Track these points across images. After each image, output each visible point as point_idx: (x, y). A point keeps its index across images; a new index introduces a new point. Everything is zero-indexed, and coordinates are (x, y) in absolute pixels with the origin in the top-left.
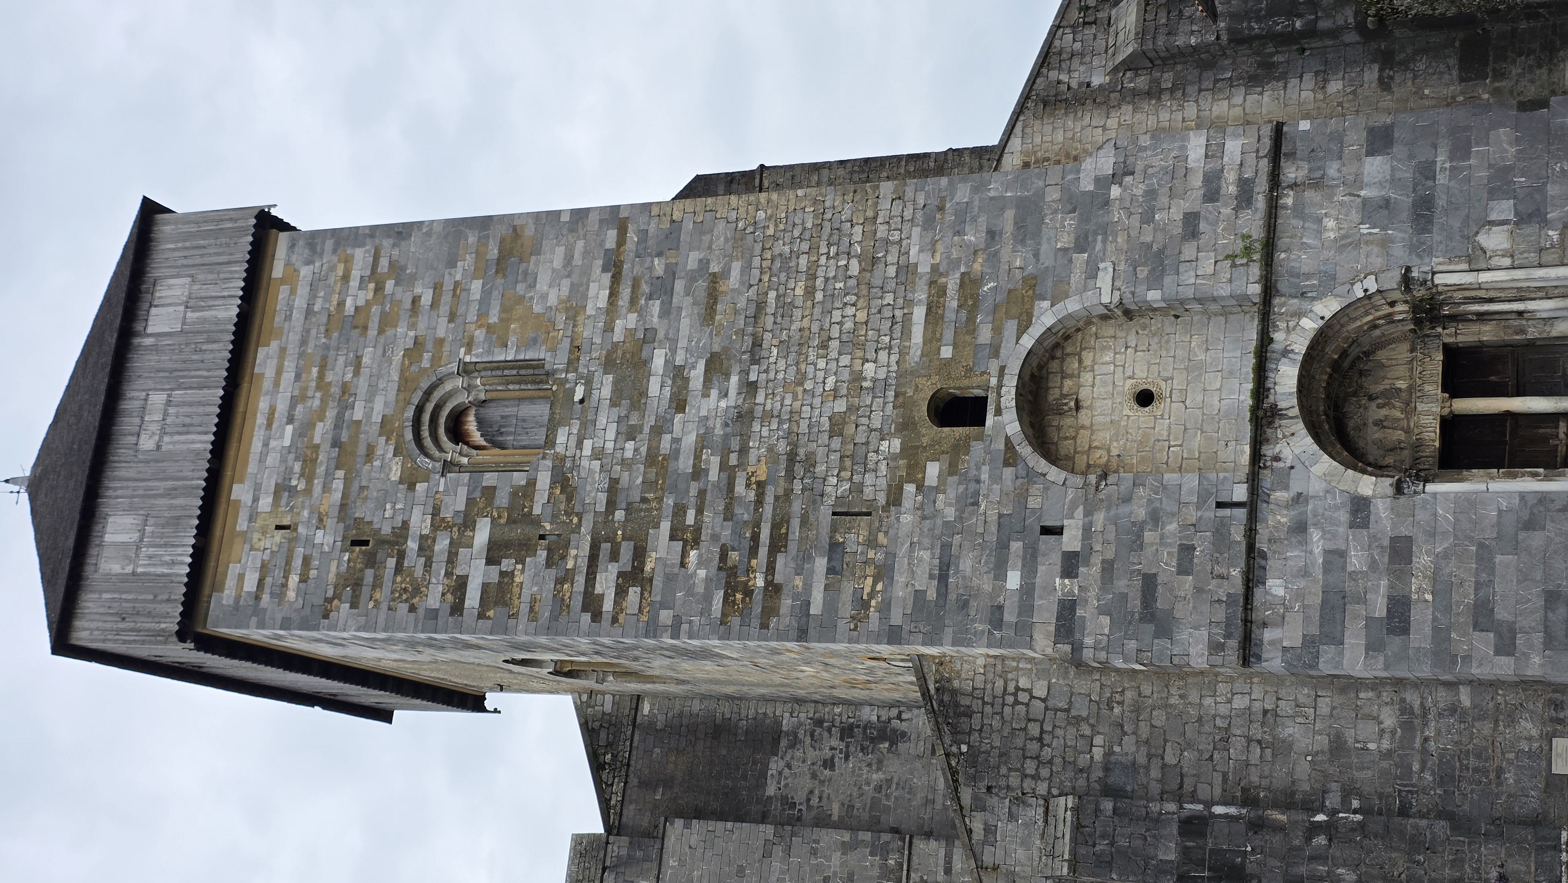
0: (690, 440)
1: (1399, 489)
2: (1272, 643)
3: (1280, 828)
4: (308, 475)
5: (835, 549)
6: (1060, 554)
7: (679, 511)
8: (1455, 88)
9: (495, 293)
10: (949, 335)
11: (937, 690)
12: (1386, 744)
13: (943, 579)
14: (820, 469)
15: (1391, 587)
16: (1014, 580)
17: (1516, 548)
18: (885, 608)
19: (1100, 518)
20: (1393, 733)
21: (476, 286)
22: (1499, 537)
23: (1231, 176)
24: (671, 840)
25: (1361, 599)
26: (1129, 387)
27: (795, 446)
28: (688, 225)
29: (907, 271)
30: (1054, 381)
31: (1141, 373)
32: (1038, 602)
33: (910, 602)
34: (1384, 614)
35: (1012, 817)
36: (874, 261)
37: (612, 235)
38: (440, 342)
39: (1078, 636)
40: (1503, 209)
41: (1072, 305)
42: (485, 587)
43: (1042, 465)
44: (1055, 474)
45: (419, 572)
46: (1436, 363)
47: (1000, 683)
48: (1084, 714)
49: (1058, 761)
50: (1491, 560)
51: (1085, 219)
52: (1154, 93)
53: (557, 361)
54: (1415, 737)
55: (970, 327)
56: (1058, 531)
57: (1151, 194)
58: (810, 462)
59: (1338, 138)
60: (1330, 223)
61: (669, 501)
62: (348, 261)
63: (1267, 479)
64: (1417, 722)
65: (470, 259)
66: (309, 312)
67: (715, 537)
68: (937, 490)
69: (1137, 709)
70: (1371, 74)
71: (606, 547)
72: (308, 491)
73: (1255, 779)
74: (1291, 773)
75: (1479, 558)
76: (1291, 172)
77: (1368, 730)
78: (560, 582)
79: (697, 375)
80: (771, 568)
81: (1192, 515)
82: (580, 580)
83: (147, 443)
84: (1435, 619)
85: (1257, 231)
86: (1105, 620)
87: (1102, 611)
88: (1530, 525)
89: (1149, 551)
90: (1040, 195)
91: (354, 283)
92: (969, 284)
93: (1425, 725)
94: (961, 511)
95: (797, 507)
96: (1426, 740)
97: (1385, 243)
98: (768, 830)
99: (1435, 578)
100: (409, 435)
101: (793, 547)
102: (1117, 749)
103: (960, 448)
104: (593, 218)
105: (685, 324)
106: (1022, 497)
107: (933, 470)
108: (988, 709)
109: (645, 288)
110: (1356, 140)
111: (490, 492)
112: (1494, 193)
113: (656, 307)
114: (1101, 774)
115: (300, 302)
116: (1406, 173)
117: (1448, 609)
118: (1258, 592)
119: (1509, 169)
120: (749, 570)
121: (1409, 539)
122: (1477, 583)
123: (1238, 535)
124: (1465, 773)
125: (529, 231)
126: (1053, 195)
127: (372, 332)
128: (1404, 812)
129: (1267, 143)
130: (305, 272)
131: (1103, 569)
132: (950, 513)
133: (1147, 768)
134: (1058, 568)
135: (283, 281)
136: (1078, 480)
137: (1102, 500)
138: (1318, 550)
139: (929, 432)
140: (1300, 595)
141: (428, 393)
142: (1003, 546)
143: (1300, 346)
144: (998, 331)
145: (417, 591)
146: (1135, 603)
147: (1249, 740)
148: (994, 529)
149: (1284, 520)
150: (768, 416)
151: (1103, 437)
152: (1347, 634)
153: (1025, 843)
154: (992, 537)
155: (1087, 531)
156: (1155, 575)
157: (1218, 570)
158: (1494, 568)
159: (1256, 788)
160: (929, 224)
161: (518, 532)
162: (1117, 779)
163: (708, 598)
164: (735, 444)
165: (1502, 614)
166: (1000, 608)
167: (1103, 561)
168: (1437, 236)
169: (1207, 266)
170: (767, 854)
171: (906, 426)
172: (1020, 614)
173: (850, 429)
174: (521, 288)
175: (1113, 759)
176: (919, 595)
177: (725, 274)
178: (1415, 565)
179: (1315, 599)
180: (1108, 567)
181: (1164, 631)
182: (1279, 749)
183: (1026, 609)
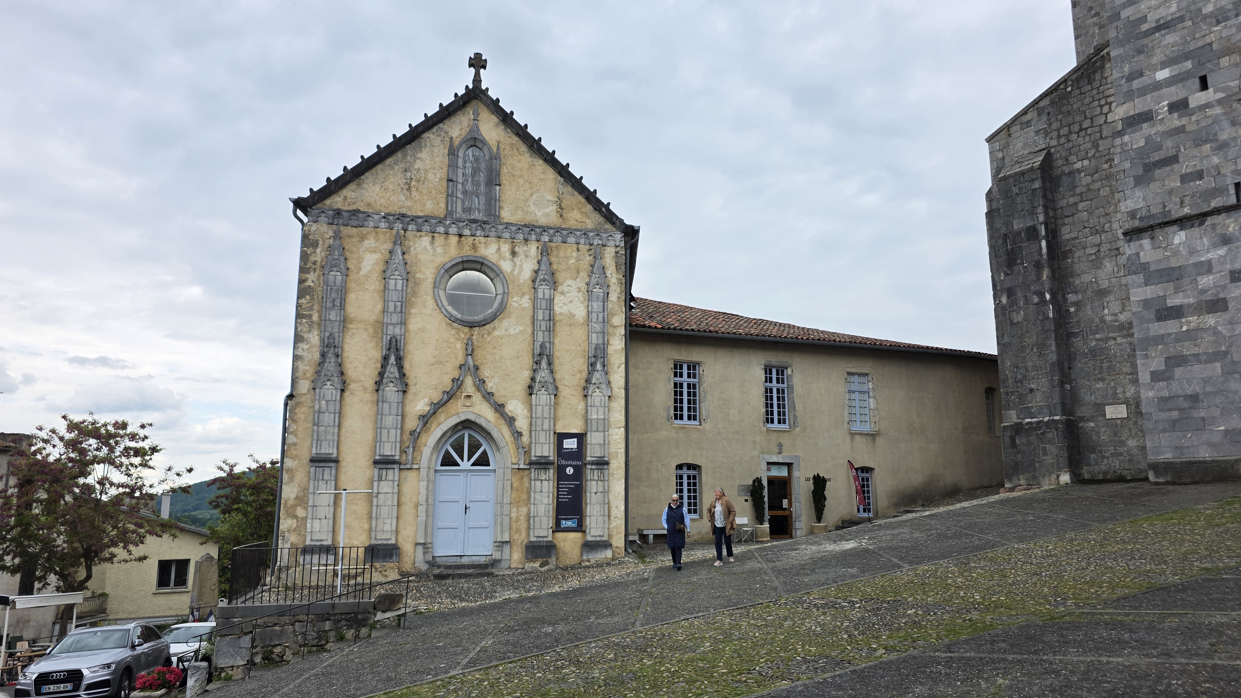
2: (1141, 246)
3: (1039, 277)
6: (1185, 96)
11: (1103, 56)
12: (1108, 318)
13: (1158, 28)
15: (1189, 305)
16: (1162, 75)
19: (1218, 110)
20: (1116, 321)
22: (1234, 363)
25: (1177, 290)
32: (1148, 97)
33: (1138, 16)
34: (1169, 305)
35: (1038, 132)
39: (1129, 130)
47: (1112, 91)
48: (1101, 149)
49: (1070, 145)
50: (1216, 360)
54: (1115, 332)
56: (1204, 87)
64: (1125, 332)
73: (1077, 254)
74: (1084, 272)
75: (1216, 354)
81: (1227, 170)
84: (1169, 334)
86: (1142, 143)
87: (1148, 139)
89: (1195, 152)
93: (1124, 337)
94: (1211, 15)
96: (1115, 339)
99: (1197, 330)
102: (1082, 174)
106: (1229, 51)
108: (1095, 91)
114: (1067, 171)
117: (1178, 340)
118: (1175, 228)
121: (1226, 309)
122: (1198, 355)
123: (1215, 203)
124: (1098, 362)
131: (1177, 129)
133: (1074, 195)
134: (1175, 99)
137: (1231, 106)
138: (1210, 256)
140: (1176, 253)
142: (1187, 56)
146: (1156, 157)
147: (1099, 245)
148: (1200, 44)
149: (1231, 229)
152: (1153, 287)
153: (1025, 145)
154: (1193, 46)
155: (1206, 106)
156: (1177, 161)
157: (1187, 200)
158: (1210, 362)
159: (1072, 256)
162: (1065, 181)
165: (1178, 372)
166: (1141, 75)
167: (1184, 126)
172: (1138, 89)
175: (1077, 175)
176: (1144, 19)
178: (1207, 316)
179: (1174, 263)
180: (1180, 130)
181: (1139, 181)
182: (1097, 262)
183: (1143, 92)
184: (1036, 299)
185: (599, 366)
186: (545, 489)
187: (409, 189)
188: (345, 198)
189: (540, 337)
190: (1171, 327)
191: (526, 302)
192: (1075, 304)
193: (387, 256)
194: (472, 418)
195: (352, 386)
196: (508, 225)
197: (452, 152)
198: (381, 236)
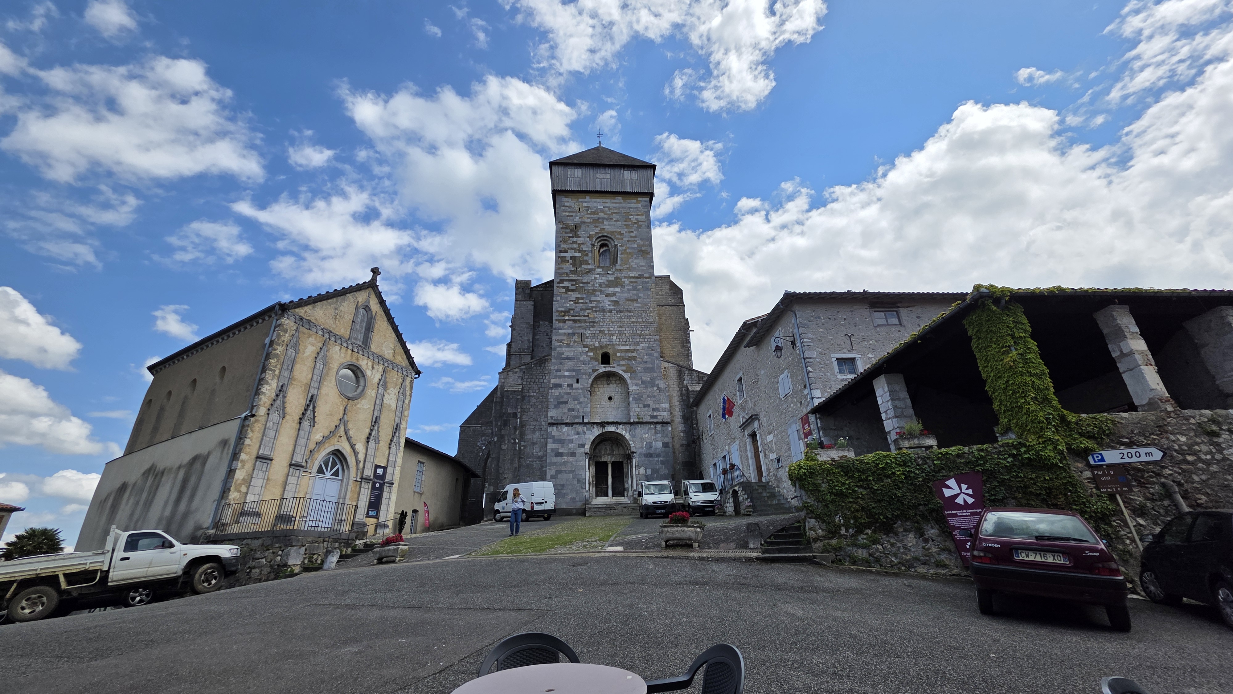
0: (599, 299)
1: (586, 453)
2: (553, 429)
3: (515, 432)
4: (592, 213)
5: (574, 334)
6: (572, 383)
7: (582, 298)
8: (681, 460)
9: (633, 250)
10: (623, 355)
11: (545, 359)
12: (534, 454)
13: (567, 358)
14: (592, 329)
15: (565, 453)
16: (566, 374)
17: (573, 478)
18: (560, 346)
19: (580, 391)
20: (536, 455)
21: (636, 246)
22: (576, 475)
23: (658, 414)
24: (529, 302)
25: (562, 447)
26: (613, 395)
27: (597, 323)
28: (649, 293)
29: (638, 344)
30: (614, 379)
31: (616, 397)
32: (562, 379)
33: (562, 352)
34: (559, 452)
35: (519, 377)
36: (640, 336)
37: (647, 275)
38: (622, 239)
39: (555, 389)
40: (649, 472)
41: (629, 381)
42: (565, 257)
43: (592, 378)
44: (590, 381)
45: (569, 242)
46: (619, 459)
47: (547, 373)
48: (540, 391)
49: (530, 386)
50: (571, 473)
51: (649, 382)
52: (681, 395)
53: (618, 266)
55: (624, 359)
56: (578, 382)
57: (654, 396)
58: (593, 326)
59: (667, 436)
60: (647, 436)
61: (585, 296)
62: (642, 215)
63: (589, 426)
65: (642, 243)
66: (630, 208)
67: (576, 307)
68: (587, 355)
69: (542, 402)
70: (684, 442)
71: (574, 283)
72: (588, 214)
73: (527, 427)
74: (528, 435)
75: (571, 471)
76: (659, 427)
77: (538, 450)
78: (567, 274)
79: (614, 299)
80: (569, 320)
81: (581, 411)
82: (567, 278)
83: (598, 175)
84: (558, 462)
85: (645, 420)
86: (558, 394)
87: (560, 393)
88: (579, 481)
89: (573, 402)
90: (655, 372)
91: (636, 217)
92: (634, 358)
94: (582, 361)
95: (583, 325)
96: (536, 462)
97: (642, 448)
98: (532, 323)
99: (567, 462)
100: (600, 235)
101: (574, 325)
102: (533, 398)
103: (596, 359)
104: (651, 271)
105: (626, 295)
106: (585, 374)
107: (591, 354)
108: (541, 371)
109: (635, 284)
110: (666, 440)
111: (587, 255)
112: (653, 470)
113: (630, 287)
114: (527, 395)
115: (632, 205)
116: (658, 451)
117: (560, 465)
118: (564, 426)
119: (658, 472)
120: (569, 316)
121: (576, 456)
122: (566, 471)
123: (577, 421)
124: (529, 470)
125: (649, 256)
126: (655, 375)
127: (625, 223)
128: (520, 458)
129: (666, 421)
130: (640, 205)
132: (581, 359)
133: (529, 405)
134: (569, 383)
135: (637, 200)
136: (589, 386)
137: (584, 392)
138: (573, 438)
139: (600, 352)
140: (563, 434)
141: (610, 238)
142: (574, 371)
143: (618, 431)
144: (623, 365)
145: (565, 242)
146: (561, 400)
147: (535, 426)
148: (578, 369)
149: (580, 430)
150: (604, 316)
151: (601, 390)
152: (556, 445)
153: (513, 380)
154: (576, 368)
155: (577, 389)
156: (567, 404)
157: (569, 417)
160: (648, 348)
161: (578, 263)
162: (527, 398)
163: (563, 307)
164: (598, 309)
165: (559, 476)
166: (561, 372)
167: (571, 393)
168: (643, 458)
169: (637, 410)
170: (527, 323)
171: (601, 347)
173: (601, 334)
174: (635, 256)
175: (531, 398)
176: (563, 354)
177: (638, 302)
178: (570, 458)
179: (562, 438)
180: (569, 394)
181: (556, 407)
182: (534, 432)
183: (560, 377)
184: (512, 441)
185: (397, 434)
186: (366, 494)
187: (335, 319)
188: (306, 312)
189: (376, 414)
190: (559, 459)
191: (373, 393)
192: (523, 446)
193: (319, 350)
194: (340, 449)
195: (287, 417)
196: (373, 353)
197: (357, 308)
198: (318, 338)
